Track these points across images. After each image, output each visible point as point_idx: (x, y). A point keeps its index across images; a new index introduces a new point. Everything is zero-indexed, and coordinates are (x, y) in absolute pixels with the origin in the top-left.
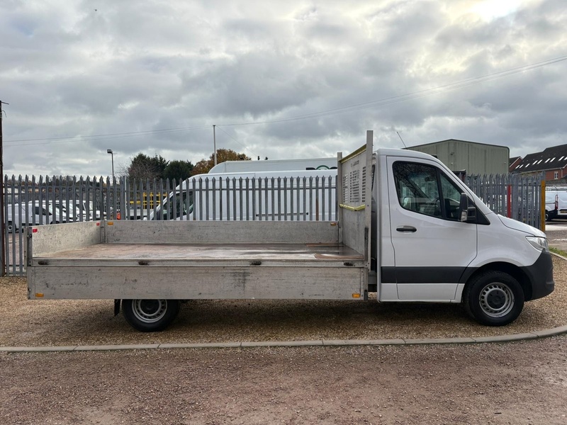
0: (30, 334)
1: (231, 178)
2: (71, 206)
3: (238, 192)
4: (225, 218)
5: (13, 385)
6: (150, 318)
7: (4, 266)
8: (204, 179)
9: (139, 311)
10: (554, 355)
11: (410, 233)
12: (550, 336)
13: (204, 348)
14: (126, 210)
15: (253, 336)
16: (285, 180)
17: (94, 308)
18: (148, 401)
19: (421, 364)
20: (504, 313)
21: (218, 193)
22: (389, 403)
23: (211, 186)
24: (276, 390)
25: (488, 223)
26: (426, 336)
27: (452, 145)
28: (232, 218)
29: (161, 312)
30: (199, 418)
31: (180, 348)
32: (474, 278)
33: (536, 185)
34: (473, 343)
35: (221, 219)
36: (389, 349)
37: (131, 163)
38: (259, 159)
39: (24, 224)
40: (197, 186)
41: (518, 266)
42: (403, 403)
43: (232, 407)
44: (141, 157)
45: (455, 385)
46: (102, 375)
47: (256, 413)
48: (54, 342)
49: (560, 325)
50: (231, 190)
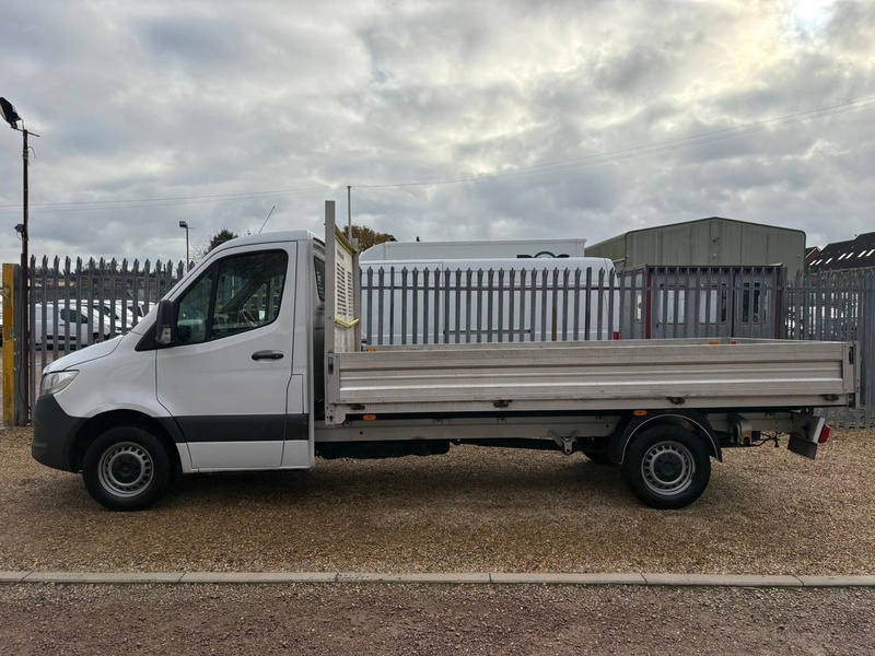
1: (410, 269)
2: (119, 308)
3: (421, 293)
7: (26, 408)
13: (422, 584)
15: (504, 560)
21: (387, 293)
23: (376, 282)
27: (716, 226)
31: (377, 583)
37: (210, 245)
44: (225, 236)
50: (410, 288)
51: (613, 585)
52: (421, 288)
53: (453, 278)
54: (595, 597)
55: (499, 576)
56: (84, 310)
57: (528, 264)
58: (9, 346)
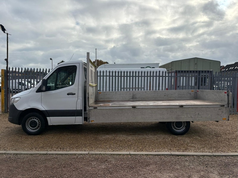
1: (111, 71)
2: (35, 82)
3: (114, 78)
15: (134, 148)
21: (105, 77)
23: (102, 74)
27: (196, 60)
31: (100, 154)
39: (14, 89)
46: (64, 169)
48: (36, 149)
50: (111, 76)
51: (163, 155)
52: (114, 76)
54: (157, 158)
55: (132, 153)
58: (3, 91)
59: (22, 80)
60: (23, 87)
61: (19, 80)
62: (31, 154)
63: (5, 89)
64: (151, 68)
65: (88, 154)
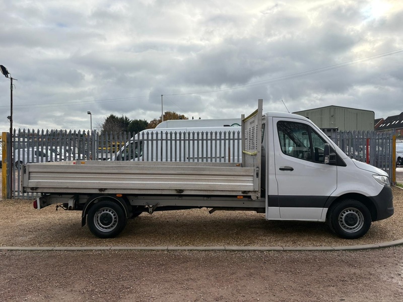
0: (24, 238)
1: (169, 132)
2: (63, 151)
3: (173, 142)
4: (164, 160)
5: (8, 273)
6: (106, 228)
7: (12, 191)
8: (150, 132)
9: (98, 223)
10: (390, 260)
11: (289, 172)
12: (389, 246)
13: (141, 250)
14: (96, 154)
15: (177, 242)
16: (207, 134)
17: (70, 221)
18: (98, 286)
19: (292, 264)
20: (356, 230)
21: (159, 142)
22: (266, 291)
23: (155, 137)
24: (188, 280)
25: (345, 165)
26: (299, 245)
27: (332, 110)
28: (169, 160)
29: (114, 224)
30: (132, 298)
31: (125, 250)
32: (335, 204)
33: (389, 138)
34: (333, 250)
35: (162, 160)
36: (272, 253)
37: (105, 121)
38: (193, 119)
40: (145, 137)
41: (367, 196)
42: (275, 291)
43: (155, 290)
44: (112, 117)
45: (315, 279)
46: (70, 267)
47: (172, 295)
48: (40, 244)
49: (397, 239)
50: (169, 140)
51: (212, 250)
52: (173, 140)
53: (196, 135)
54: (203, 254)
55: (171, 248)
56: (44, 151)
57: (227, 129)
58: (4, 165)
59: (42, 149)
60: (44, 158)
61: (33, 149)
62: (31, 251)
63: (8, 161)
64: (229, 126)
65: (110, 249)
